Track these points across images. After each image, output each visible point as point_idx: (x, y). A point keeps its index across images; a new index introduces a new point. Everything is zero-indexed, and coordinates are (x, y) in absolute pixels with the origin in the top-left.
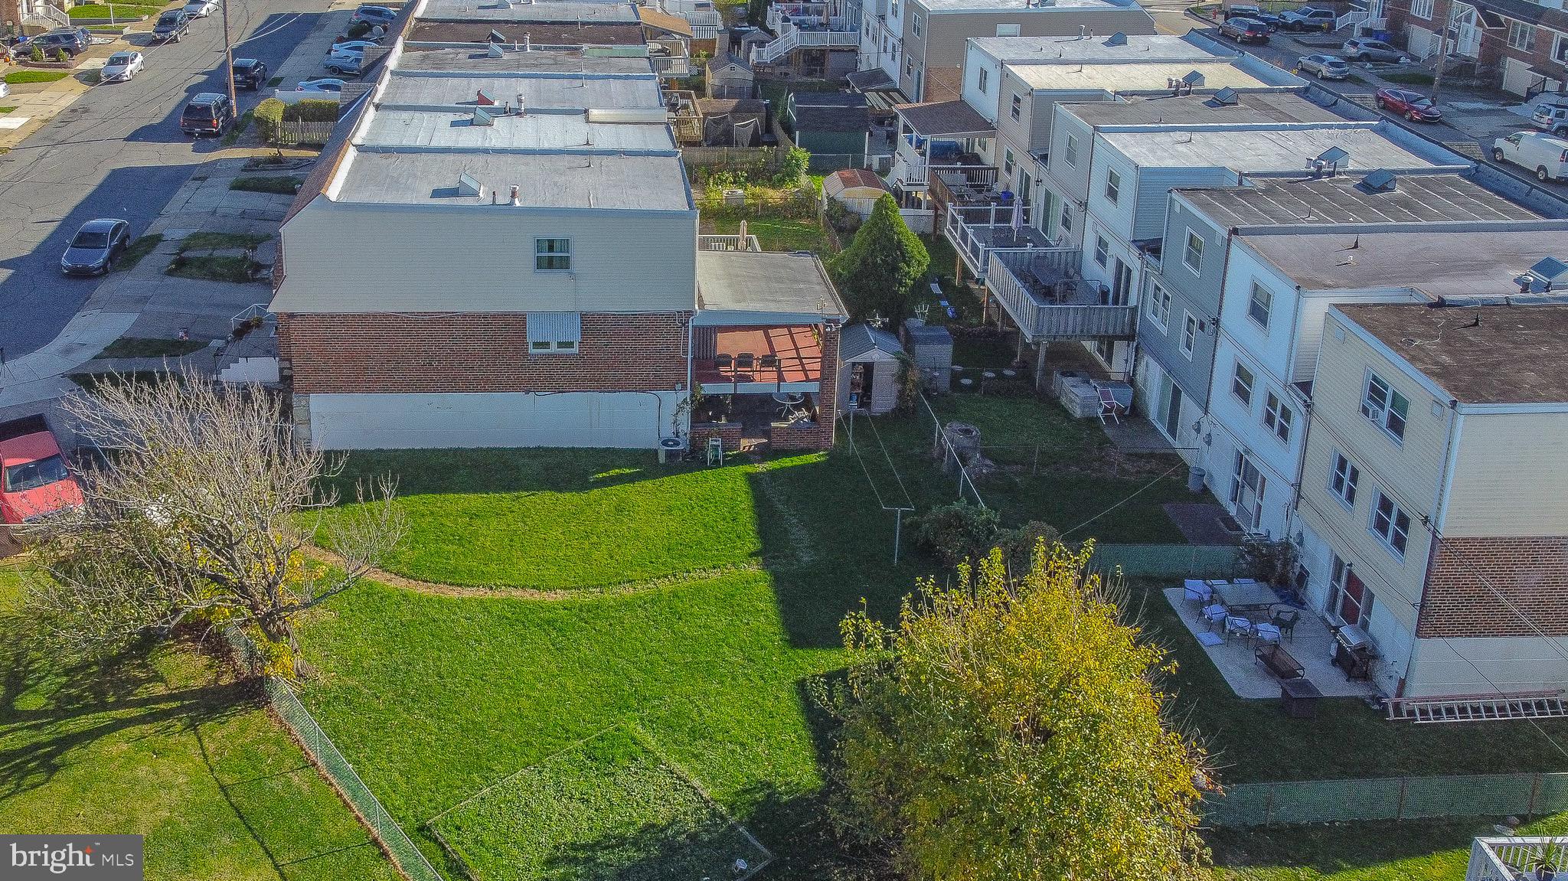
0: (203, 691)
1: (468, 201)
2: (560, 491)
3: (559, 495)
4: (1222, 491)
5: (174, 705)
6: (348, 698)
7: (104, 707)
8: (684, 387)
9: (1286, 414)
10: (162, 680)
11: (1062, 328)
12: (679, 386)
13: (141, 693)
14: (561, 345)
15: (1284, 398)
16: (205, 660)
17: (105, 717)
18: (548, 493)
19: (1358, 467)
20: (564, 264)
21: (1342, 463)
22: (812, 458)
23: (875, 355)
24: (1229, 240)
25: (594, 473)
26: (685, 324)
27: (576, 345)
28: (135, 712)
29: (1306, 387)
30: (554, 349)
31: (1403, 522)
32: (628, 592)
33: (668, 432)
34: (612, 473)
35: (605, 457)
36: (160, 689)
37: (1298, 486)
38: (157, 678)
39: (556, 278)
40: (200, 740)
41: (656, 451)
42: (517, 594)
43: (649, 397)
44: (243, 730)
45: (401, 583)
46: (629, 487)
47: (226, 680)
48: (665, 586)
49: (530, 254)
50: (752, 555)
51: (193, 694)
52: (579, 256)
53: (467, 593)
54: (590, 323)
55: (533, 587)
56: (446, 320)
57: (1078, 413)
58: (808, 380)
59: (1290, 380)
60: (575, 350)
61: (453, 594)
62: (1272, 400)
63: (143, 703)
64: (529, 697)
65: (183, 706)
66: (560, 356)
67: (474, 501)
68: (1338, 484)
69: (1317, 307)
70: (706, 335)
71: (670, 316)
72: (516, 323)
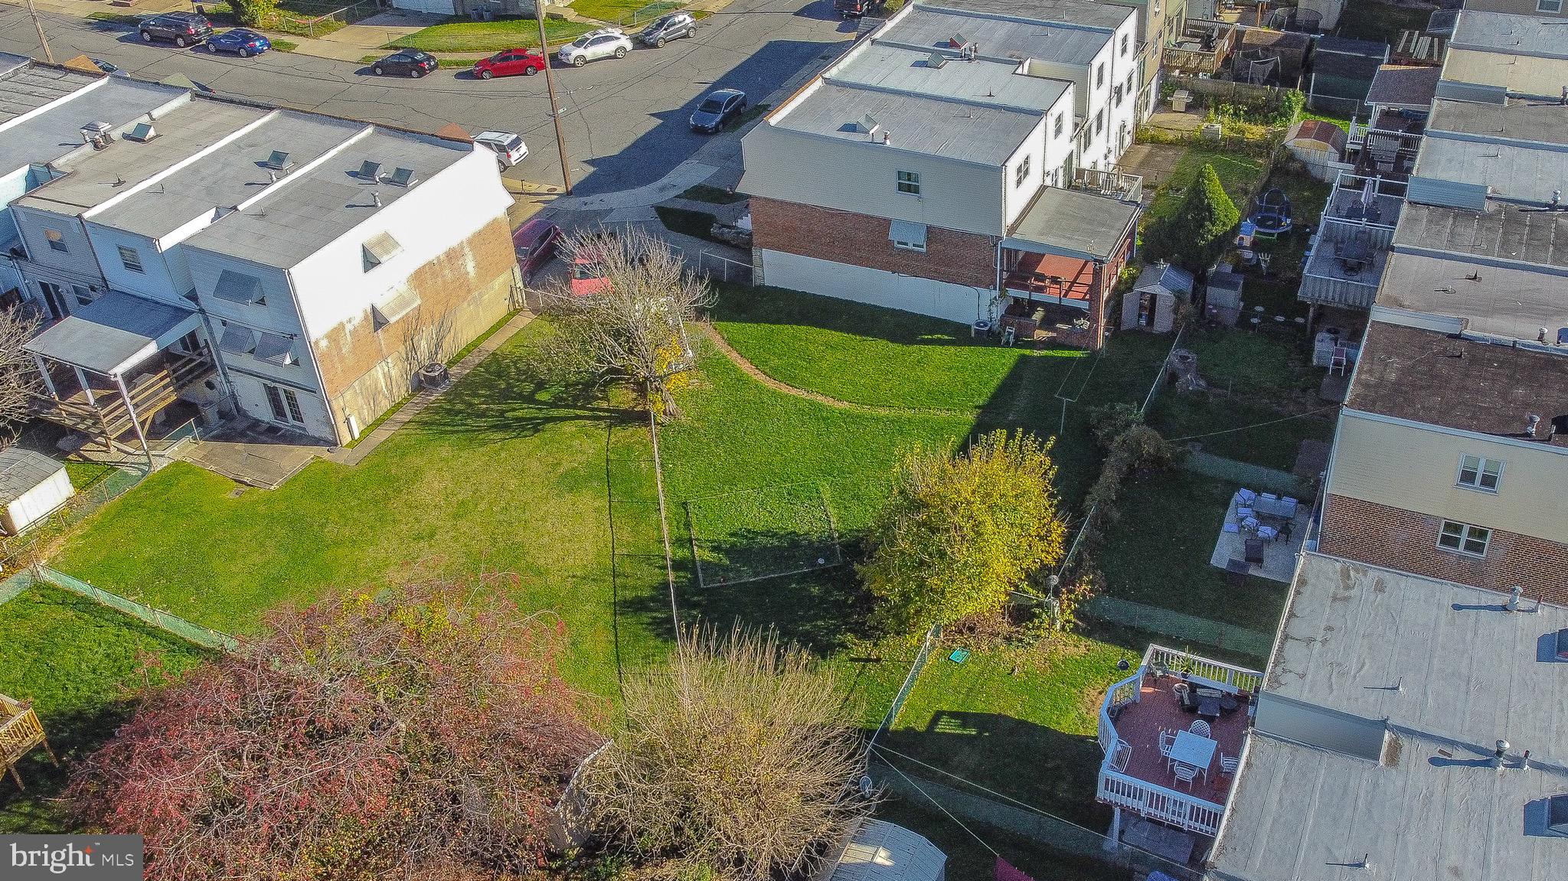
0: (625, 411)
2: (892, 342)
3: (890, 344)
5: (606, 414)
6: (691, 432)
7: (575, 407)
8: (995, 289)
10: (608, 401)
11: (1323, 294)
12: (992, 287)
13: (595, 404)
14: (914, 245)
16: (634, 395)
17: (572, 412)
18: (885, 342)
20: (916, 190)
22: (1078, 354)
23: (1157, 289)
25: (922, 334)
26: (995, 245)
27: (925, 246)
28: (587, 413)
30: (910, 247)
32: (883, 412)
33: (985, 317)
34: (935, 336)
35: (936, 325)
36: (605, 405)
38: (606, 399)
39: (910, 198)
40: (609, 436)
41: (969, 327)
42: (820, 398)
43: (971, 290)
44: (632, 435)
45: (760, 378)
46: (939, 348)
47: (639, 408)
48: (908, 414)
49: (895, 181)
50: (976, 407)
51: (617, 411)
52: (924, 185)
53: (794, 392)
54: (932, 233)
55: (832, 397)
56: (843, 215)
60: (924, 250)
61: (785, 389)
63: (593, 410)
64: (782, 455)
65: (610, 416)
66: (915, 252)
67: (836, 336)
71: (986, 237)
72: (886, 223)
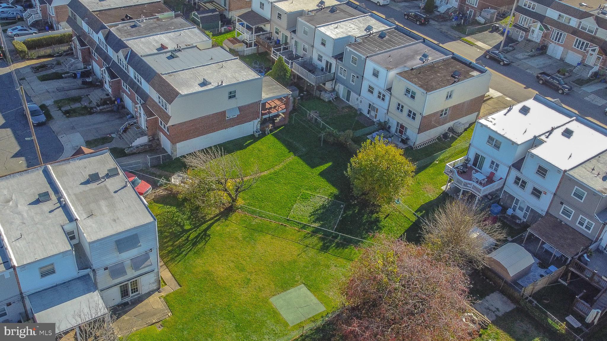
1: (209, 87)
3: (243, 151)
4: (365, 112)
8: (259, 118)
9: (384, 96)
11: (321, 81)
15: (383, 92)
19: (403, 105)
20: (234, 96)
21: (399, 105)
24: (366, 59)
25: (244, 144)
26: (260, 104)
27: (237, 114)
28: (211, 221)
29: (389, 89)
30: (231, 117)
31: (414, 114)
33: (257, 130)
34: (248, 142)
35: (244, 139)
37: (388, 110)
39: (233, 100)
41: (255, 135)
43: (252, 123)
46: (255, 145)
49: (227, 95)
52: (237, 94)
54: (240, 109)
57: (327, 100)
58: (283, 109)
59: (385, 89)
60: (236, 116)
62: (380, 93)
66: (233, 118)
68: (398, 108)
69: (392, 73)
70: (264, 105)
71: (256, 102)
72: (224, 112)
